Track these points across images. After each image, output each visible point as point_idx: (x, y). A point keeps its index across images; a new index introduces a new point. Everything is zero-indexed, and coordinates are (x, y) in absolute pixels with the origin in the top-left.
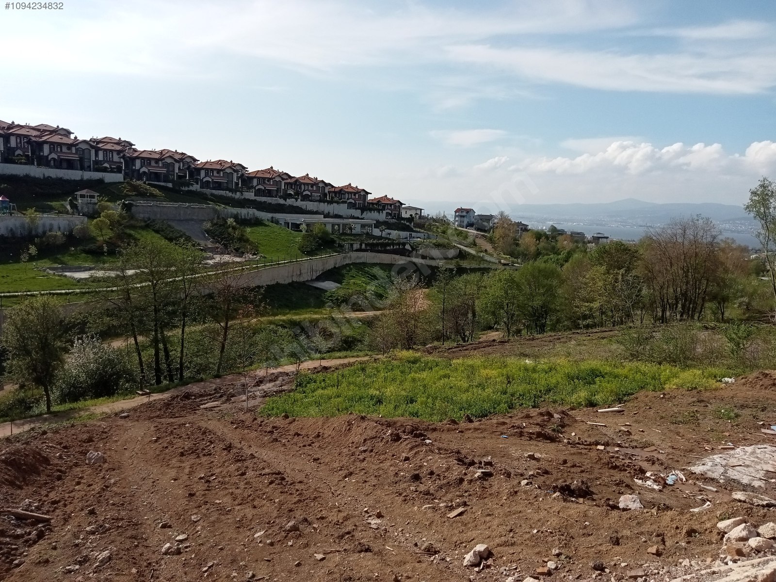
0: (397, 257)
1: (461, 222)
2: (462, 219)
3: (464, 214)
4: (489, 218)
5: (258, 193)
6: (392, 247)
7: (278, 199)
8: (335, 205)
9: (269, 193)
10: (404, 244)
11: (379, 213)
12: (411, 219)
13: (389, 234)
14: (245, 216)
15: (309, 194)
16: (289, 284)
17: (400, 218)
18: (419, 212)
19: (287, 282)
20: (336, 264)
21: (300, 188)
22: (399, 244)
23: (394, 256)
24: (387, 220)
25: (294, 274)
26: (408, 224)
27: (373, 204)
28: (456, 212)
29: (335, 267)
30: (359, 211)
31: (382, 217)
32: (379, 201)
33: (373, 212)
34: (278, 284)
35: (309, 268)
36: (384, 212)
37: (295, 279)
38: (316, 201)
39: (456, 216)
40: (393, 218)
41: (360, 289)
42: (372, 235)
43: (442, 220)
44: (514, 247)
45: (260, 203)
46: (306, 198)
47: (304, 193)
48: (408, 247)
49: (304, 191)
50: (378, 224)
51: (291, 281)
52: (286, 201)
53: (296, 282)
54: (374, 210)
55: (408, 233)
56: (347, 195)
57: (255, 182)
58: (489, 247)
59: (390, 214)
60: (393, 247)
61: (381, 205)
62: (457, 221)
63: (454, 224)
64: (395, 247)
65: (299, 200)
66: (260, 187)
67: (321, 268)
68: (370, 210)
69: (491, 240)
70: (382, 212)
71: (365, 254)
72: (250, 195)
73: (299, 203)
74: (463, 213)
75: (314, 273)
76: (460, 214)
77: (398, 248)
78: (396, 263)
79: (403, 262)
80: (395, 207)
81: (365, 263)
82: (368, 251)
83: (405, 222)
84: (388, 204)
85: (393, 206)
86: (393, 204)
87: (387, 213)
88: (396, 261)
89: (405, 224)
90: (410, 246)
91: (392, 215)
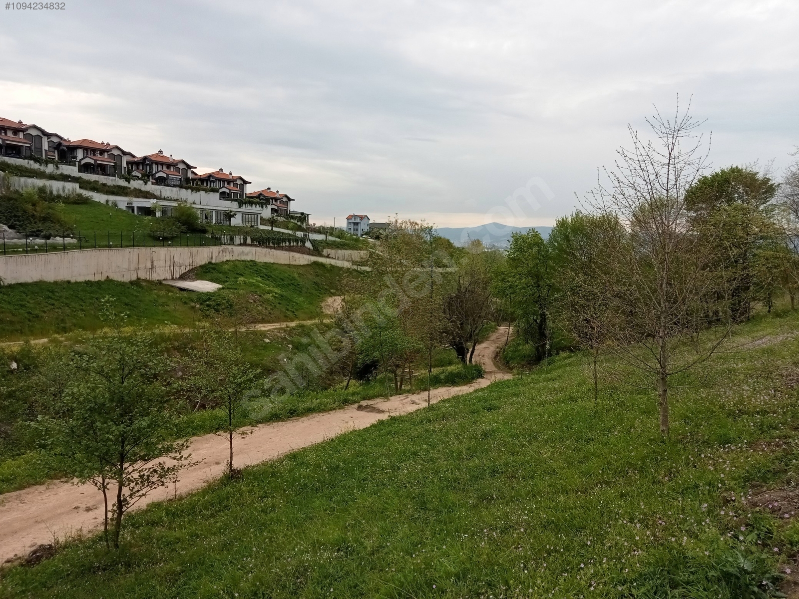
0: (297, 255)
1: (354, 229)
2: (356, 227)
3: (358, 220)
5: (85, 168)
6: (287, 243)
7: (117, 179)
8: (202, 193)
9: (102, 169)
10: (303, 241)
11: (262, 207)
12: (302, 219)
14: (58, 191)
15: (165, 176)
16: (131, 283)
17: (288, 215)
19: (127, 278)
20: (211, 258)
21: (151, 168)
22: (297, 240)
23: (292, 253)
24: (274, 217)
25: (142, 266)
26: (299, 223)
27: (252, 198)
28: (348, 219)
29: (210, 263)
30: (236, 204)
31: (267, 212)
32: (260, 195)
33: (254, 206)
34: (108, 280)
35: (168, 259)
36: (270, 207)
37: (143, 275)
38: (175, 186)
39: (348, 223)
40: (280, 216)
41: (256, 290)
42: (258, 229)
45: (89, 182)
46: (160, 181)
47: (157, 175)
48: (308, 245)
49: (158, 172)
50: (264, 221)
51: (134, 278)
52: (129, 182)
53: (146, 280)
54: (256, 203)
55: (302, 233)
56: (218, 183)
57: (80, 154)
59: (276, 211)
60: (290, 244)
61: (265, 198)
62: (350, 228)
63: (347, 232)
64: (292, 244)
65: (149, 183)
66: (87, 160)
67: (188, 262)
68: (251, 203)
70: (266, 207)
71: (253, 249)
72: (73, 171)
73: (150, 187)
75: (177, 268)
76: (353, 220)
77: (297, 245)
78: (297, 263)
79: (306, 263)
80: (282, 202)
81: (253, 261)
82: (256, 246)
83: (296, 222)
84: (272, 199)
85: (278, 201)
86: (279, 199)
87: (272, 209)
88: (295, 260)
89: (296, 224)
90: (311, 243)
91: (279, 212)
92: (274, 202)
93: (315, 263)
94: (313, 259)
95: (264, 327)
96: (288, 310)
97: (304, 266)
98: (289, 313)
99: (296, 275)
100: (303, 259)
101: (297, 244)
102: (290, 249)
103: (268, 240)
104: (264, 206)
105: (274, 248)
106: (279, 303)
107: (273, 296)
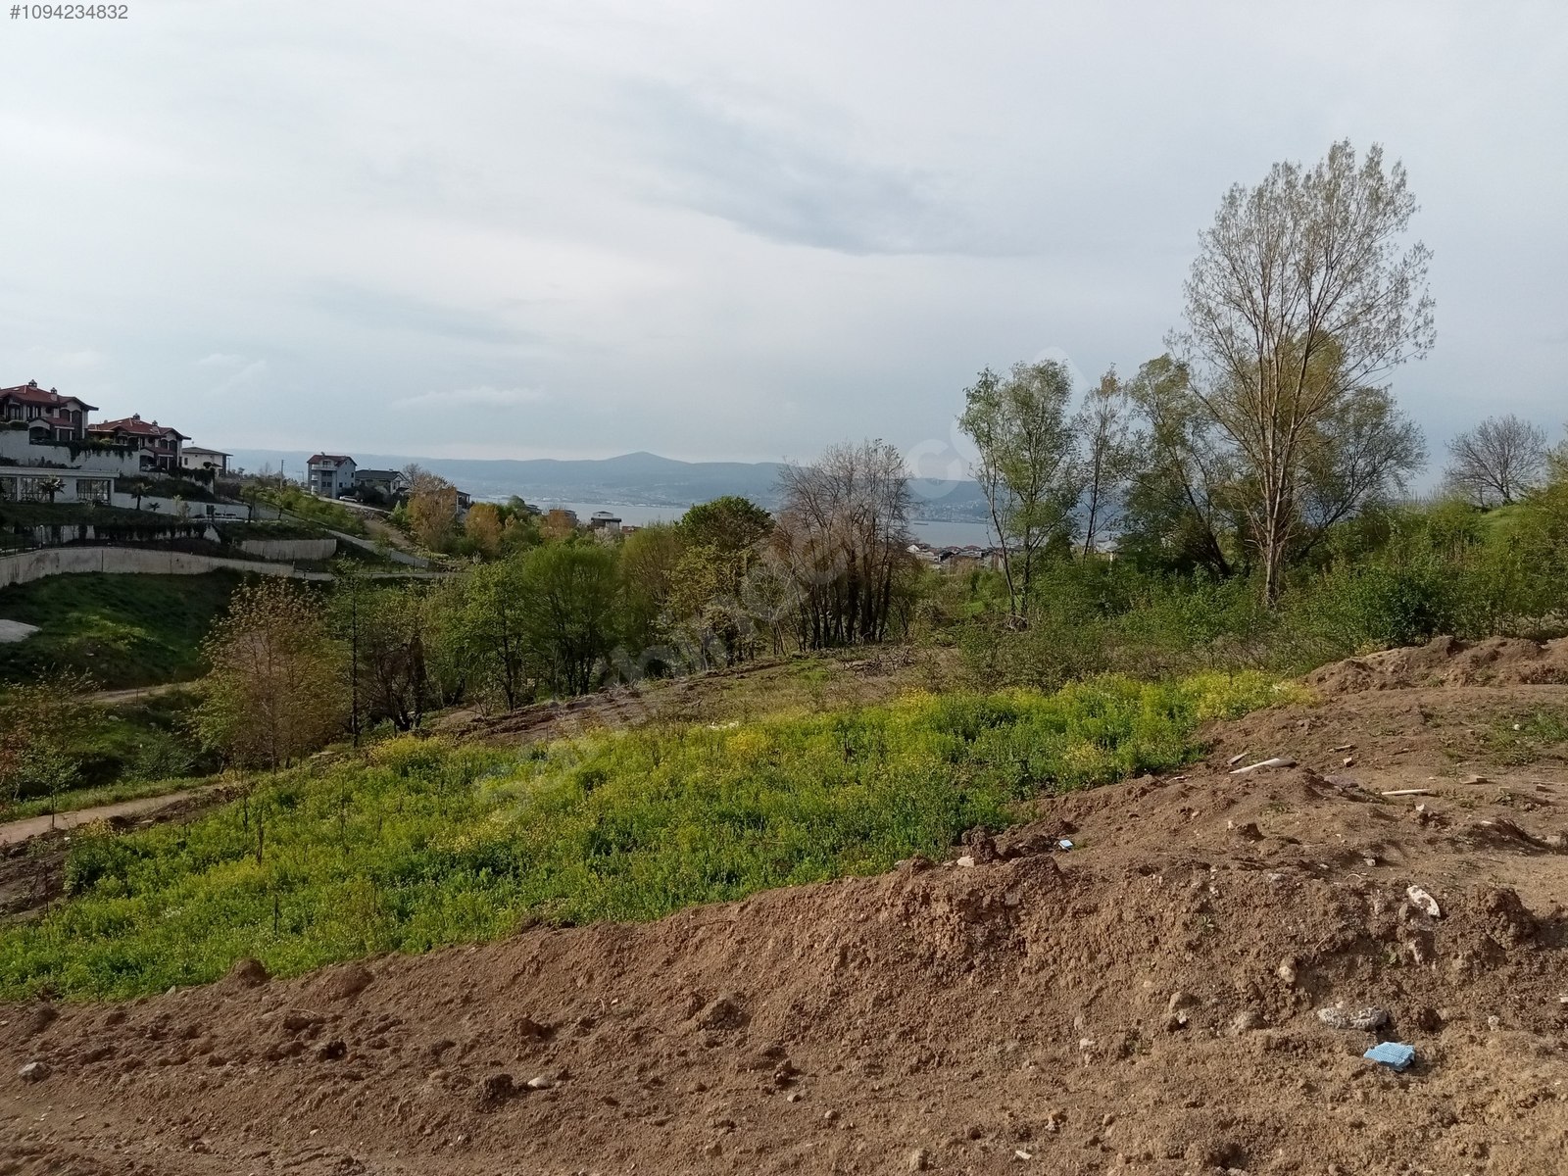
0: (185, 557)
1: (324, 484)
2: (327, 479)
3: (331, 467)
4: (389, 477)
6: (169, 534)
10: (201, 528)
11: (122, 456)
12: (206, 474)
13: (155, 506)
17: (177, 470)
18: (219, 461)
20: (15, 575)
22: (187, 528)
23: (176, 555)
24: (146, 474)
26: (199, 484)
27: (101, 435)
28: (310, 462)
29: (13, 584)
30: (65, 451)
31: (131, 465)
32: (117, 430)
33: (103, 454)
36: (137, 455)
39: (311, 472)
40: (158, 470)
41: (99, 634)
42: (110, 506)
43: (278, 480)
44: (452, 536)
48: (211, 534)
50: (124, 484)
54: (108, 449)
55: (204, 506)
56: (26, 410)
58: (396, 536)
59: (151, 461)
60: (173, 534)
61: (127, 436)
62: (315, 482)
63: (309, 489)
64: (177, 535)
68: (97, 448)
69: (400, 524)
70: (130, 455)
71: (98, 550)
74: (327, 467)
76: (321, 467)
77: (187, 537)
78: (185, 571)
79: (203, 570)
80: (164, 443)
81: (99, 573)
82: (104, 544)
83: (193, 480)
84: (143, 437)
85: (157, 441)
86: (158, 437)
87: (143, 458)
88: (182, 567)
89: (193, 485)
90: (217, 531)
91: (158, 463)
92: (147, 444)
93: (221, 570)
94: (217, 562)
95: (111, 696)
96: (156, 666)
97: (199, 576)
98: (157, 670)
99: (181, 596)
100: (197, 564)
101: (189, 533)
102: (173, 546)
103: (130, 529)
104: (126, 453)
105: (141, 546)
106: (141, 655)
107: (130, 643)
